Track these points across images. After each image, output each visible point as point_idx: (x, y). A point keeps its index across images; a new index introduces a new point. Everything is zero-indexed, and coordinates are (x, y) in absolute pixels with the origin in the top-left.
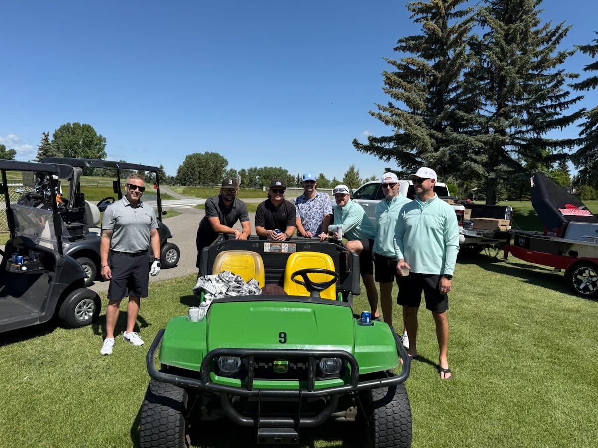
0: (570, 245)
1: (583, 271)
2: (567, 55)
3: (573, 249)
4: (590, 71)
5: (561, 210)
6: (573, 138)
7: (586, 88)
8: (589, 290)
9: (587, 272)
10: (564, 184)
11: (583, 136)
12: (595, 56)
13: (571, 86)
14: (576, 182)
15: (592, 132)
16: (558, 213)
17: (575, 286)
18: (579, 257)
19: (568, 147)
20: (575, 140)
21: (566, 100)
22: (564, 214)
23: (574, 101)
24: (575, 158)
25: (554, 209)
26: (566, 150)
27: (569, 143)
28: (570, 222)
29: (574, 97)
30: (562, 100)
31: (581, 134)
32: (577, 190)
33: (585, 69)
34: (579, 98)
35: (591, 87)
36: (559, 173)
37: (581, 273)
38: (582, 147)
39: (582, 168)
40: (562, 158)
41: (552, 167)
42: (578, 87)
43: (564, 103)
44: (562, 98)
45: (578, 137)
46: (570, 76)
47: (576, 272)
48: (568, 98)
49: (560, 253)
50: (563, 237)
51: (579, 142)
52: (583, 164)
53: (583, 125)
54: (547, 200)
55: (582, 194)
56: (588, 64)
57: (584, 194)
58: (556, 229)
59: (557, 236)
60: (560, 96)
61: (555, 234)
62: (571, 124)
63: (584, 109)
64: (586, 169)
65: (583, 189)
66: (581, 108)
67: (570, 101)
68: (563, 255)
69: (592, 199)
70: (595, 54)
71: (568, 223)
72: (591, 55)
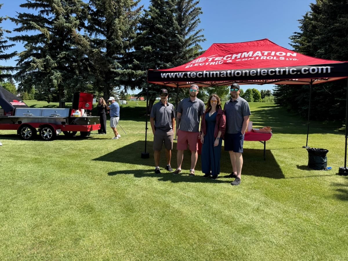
0: (18, 118)
1: (25, 129)
2: (3, 19)
3: (19, 120)
4: (17, 32)
5: (11, 103)
6: (13, 67)
7: (16, 41)
8: (28, 137)
9: (26, 129)
10: (13, 91)
11: (18, 66)
12: (18, 25)
13: (8, 38)
14: (19, 90)
15: (22, 64)
16: (11, 105)
17: (23, 136)
18: (22, 123)
19: (11, 71)
20: (14, 67)
21: (6, 45)
22: (13, 105)
23: (10, 46)
24: (16, 77)
25: (8, 102)
26: (10, 72)
27: (12, 69)
28: (16, 108)
29: (11, 44)
30: (4, 44)
31: (17, 65)
32: (21, 94)
33: (14, 31)
34: (13, 45)
35: (18, 41)
36: (9, 84)
37: (24, 130)
38: (19, 71)
39: (20, 82)
40: (9, 76)
41: (4, 81)
42: (12, 39)
43: (5, 46)
44: (4, 43)
45: (16, 66)
46: (7, 31)
47: (22, 130)
48: (7, 44)
49: (14, 123)
50: (14, 115)
51: (17, 68)
52: (20, 80)
53: (17, 60)
54: (4, 98)
55: (24, 97)
56: (16, 28)
57: (25, 96)
58: (10, 112)
59: (11, 115)
60: (3, 42)
61: (10, 114)
62: (10, 58)
63: (16, 52)
64: (22, 83)
65: (24, 94)
66: (15, 51)
67: (8, 46)
68: (15, 123)
69: (30, 99)
70: (18, 24)
71: (15, 109)
72: (16, 24)
